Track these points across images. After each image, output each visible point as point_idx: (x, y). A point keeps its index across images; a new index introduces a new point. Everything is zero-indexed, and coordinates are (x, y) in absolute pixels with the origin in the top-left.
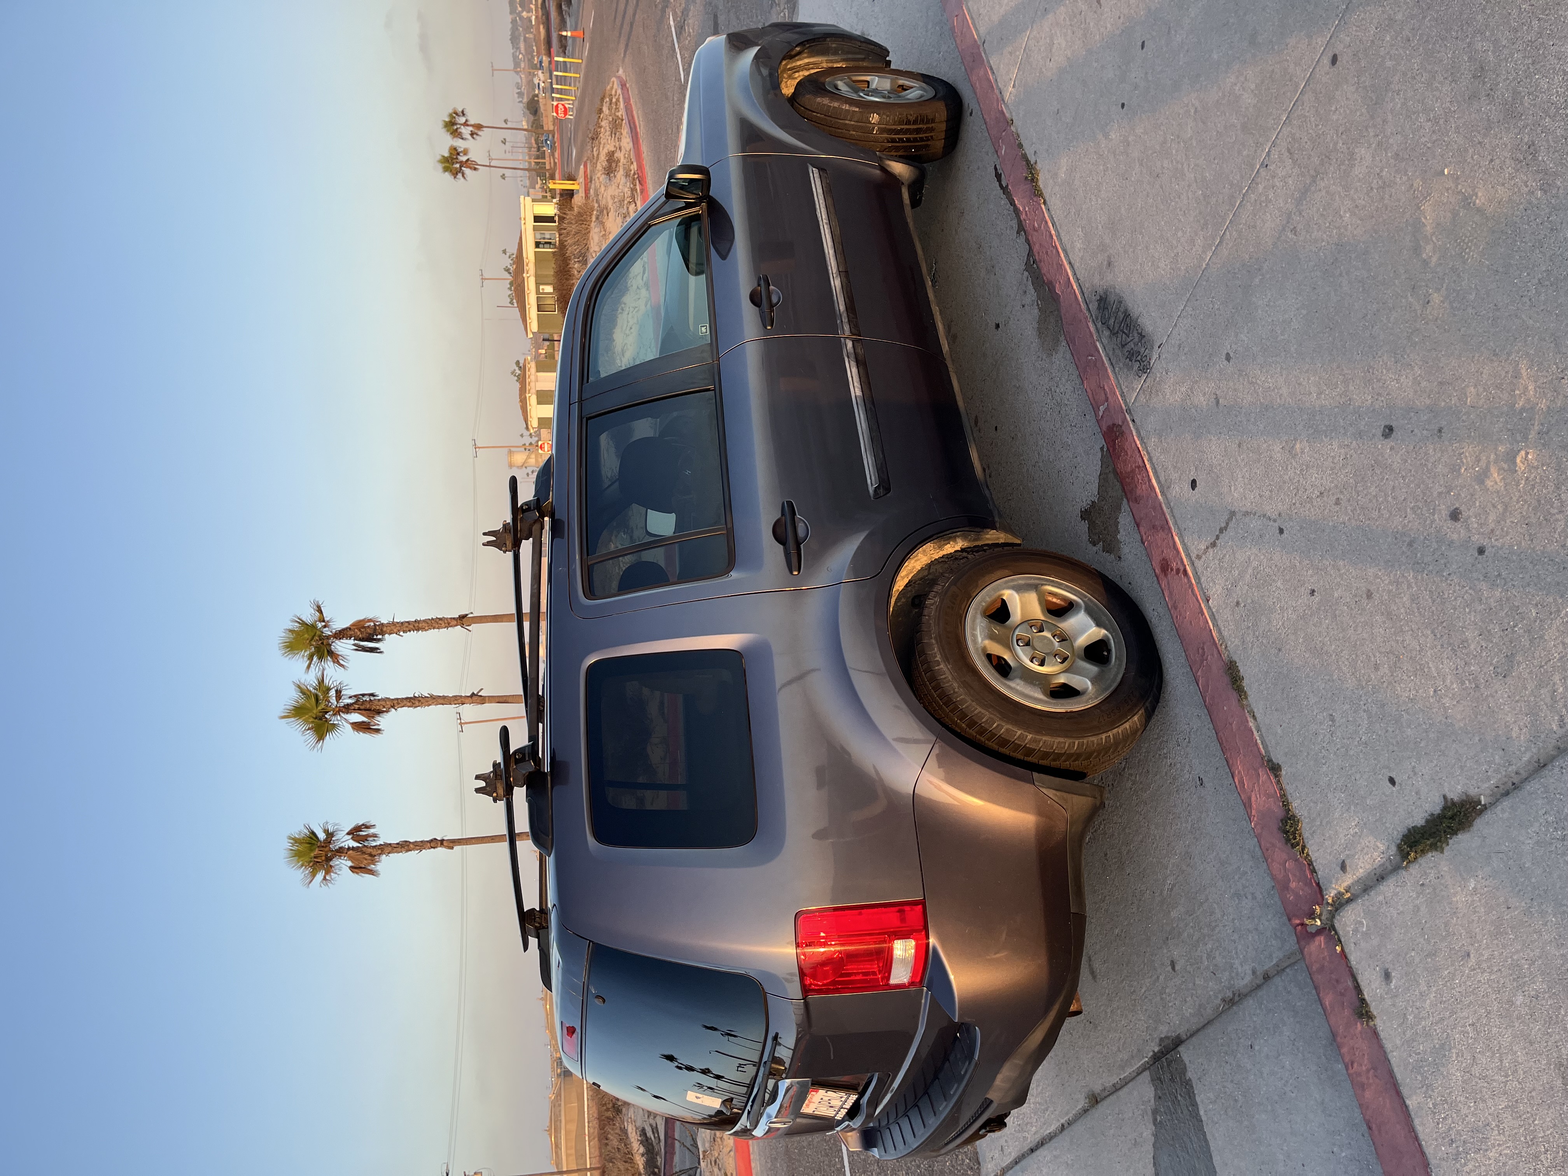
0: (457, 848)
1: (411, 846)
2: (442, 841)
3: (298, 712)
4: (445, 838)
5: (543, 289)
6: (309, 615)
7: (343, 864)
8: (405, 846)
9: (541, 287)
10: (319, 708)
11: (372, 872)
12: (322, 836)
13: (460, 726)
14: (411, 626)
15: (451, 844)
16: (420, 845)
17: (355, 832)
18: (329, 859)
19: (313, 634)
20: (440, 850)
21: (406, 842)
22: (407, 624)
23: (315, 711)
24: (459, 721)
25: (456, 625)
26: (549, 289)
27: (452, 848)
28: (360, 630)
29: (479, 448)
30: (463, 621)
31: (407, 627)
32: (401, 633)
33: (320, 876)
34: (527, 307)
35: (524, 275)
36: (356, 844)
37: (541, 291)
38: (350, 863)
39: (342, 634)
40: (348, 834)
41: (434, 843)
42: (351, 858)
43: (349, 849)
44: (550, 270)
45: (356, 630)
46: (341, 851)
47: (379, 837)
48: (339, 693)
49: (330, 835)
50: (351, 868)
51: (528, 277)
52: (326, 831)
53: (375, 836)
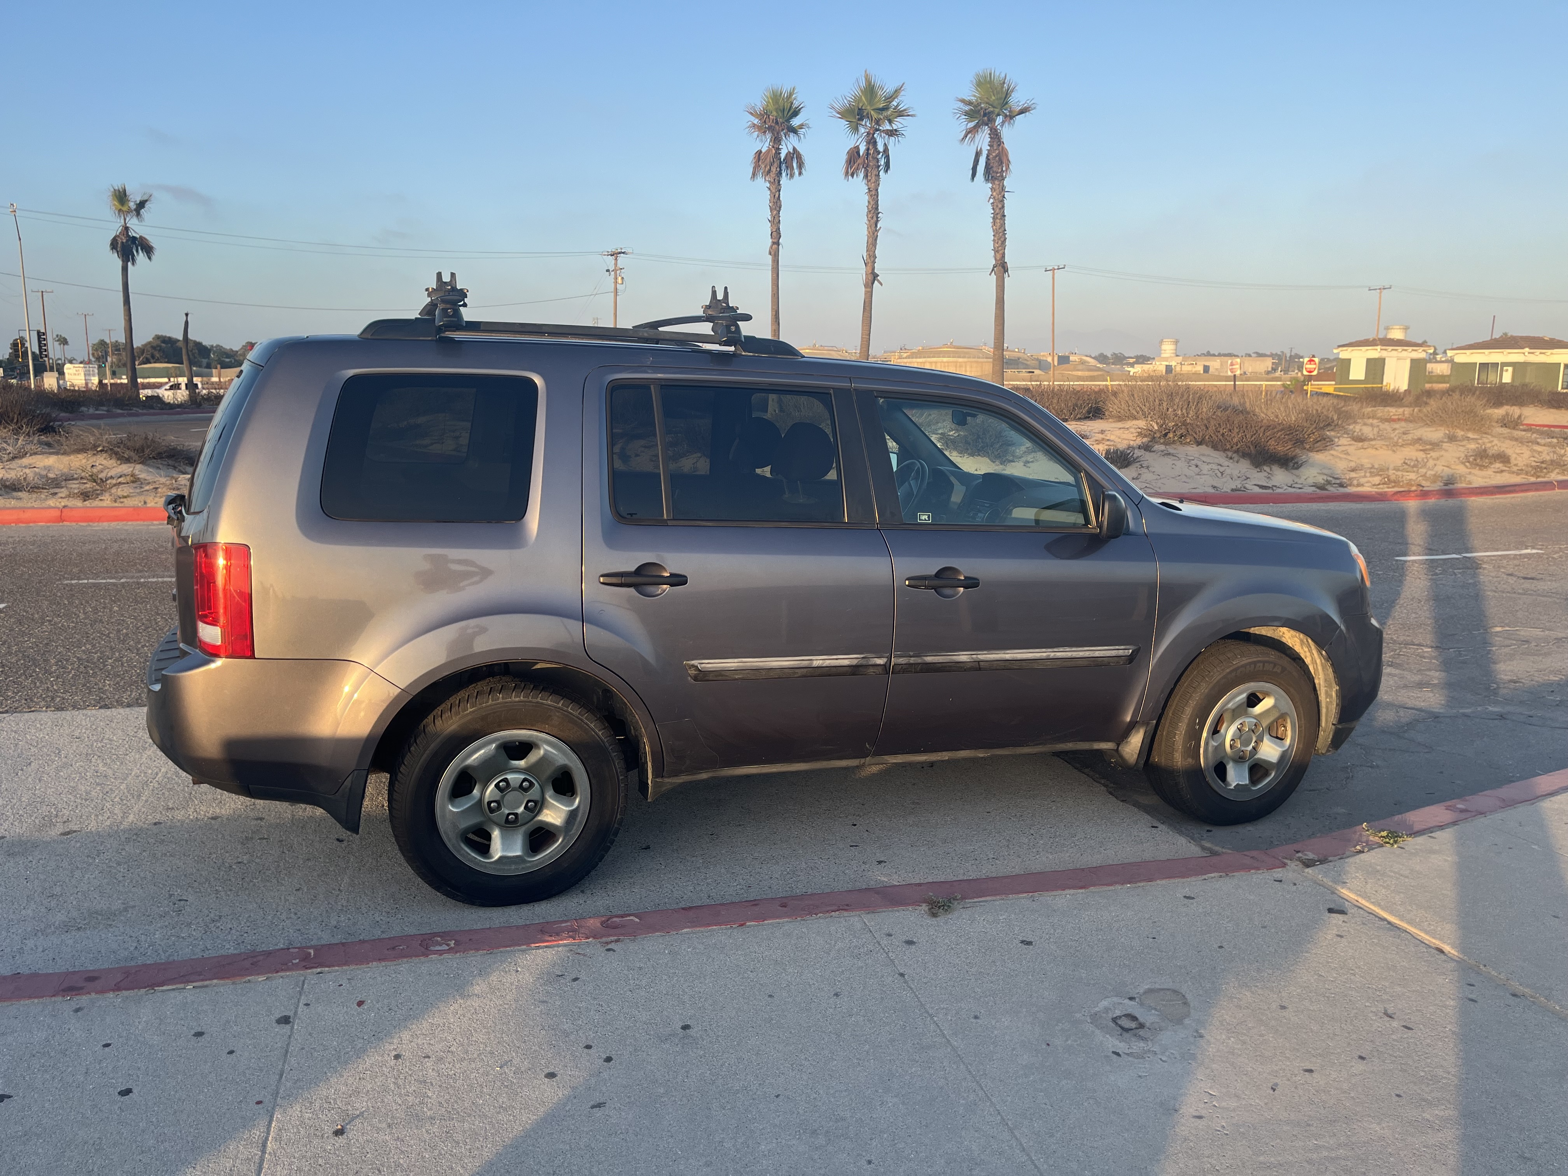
0: (770, 258)
1: (775, 212)
2: (778, 244)
3: (870, 90)
4: (780, 246)
5: (1507, 370)
6: (1017, 99)
7: (764, 144)
8: (776, 205)
9: (1510, 369)
10: (872, 112)
11: (754, 175)
12: (795, 122)
13: (1051, 268)
14: (998, 211)
15: (775, 254)
16: (775, 222)
17: (795, 154)
18: (771, 129)
19: (995, 105)
20: (769, 241)
21: (780, 208)
22: (1000, 206)
23: (868, 108)
24: (1056, 268)
25: (996, 259)
26: (1507, 378)
27: (770, 254)
28: (996, 156)
29: (1381, 293)
30: (1001, 267)
31: (997, 206)
32: (992, 201)
33: (756, 121)
34: (1487, 351)
35: (1527, 350)
36: (783, 156)
37: (1505, 368)
38: (764, 151)
39: (996, 137)
40: (794, 149)
41: (776, 235)
42: (769, 151)
43: (779, 149)
44: (1530, 379)
45: (997, 152)
46: (777, 140)
47: (790, 179)
48: (892, 133)
49: (794, 131)
50: (761, 152)
51: (1524, 353)
52: (801, 126)
53: (792, 176)
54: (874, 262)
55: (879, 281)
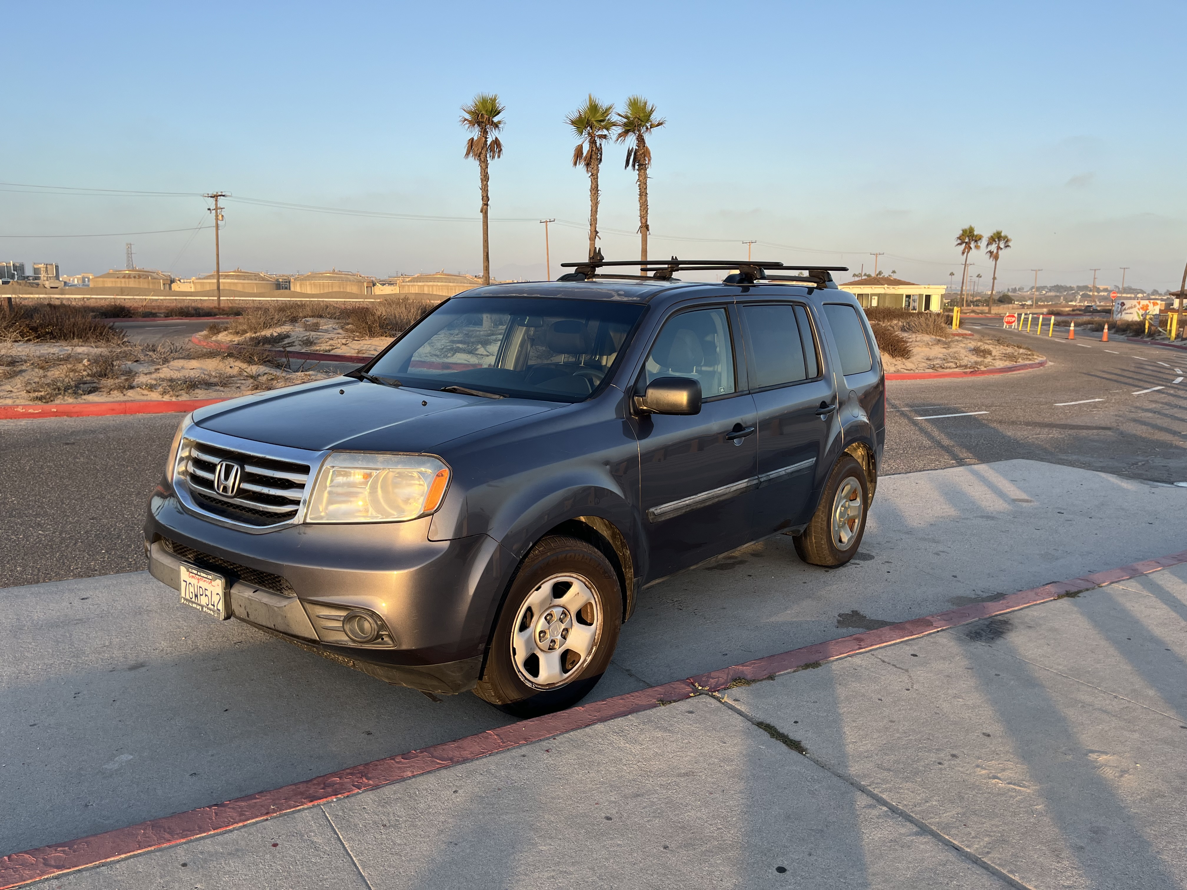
0: (481, 215)
1: (485, 183)
2: (487, 205)
3: (594, 108)
4: (489, 207)
5: (874, 299)
6: (655, 117)
7: (475, 133)
8: (485, 178)
9: (876, 298)
10: (595, 123)
11: (468, 154)
12: (496, 119)
13: (545, 221)
14: (643, 190)
15: (485, 211)
16: (485, 189)
17: (496, 142)
18: (479, 124)
19: (643, 120)
20: (481, 203)
21: (488, 179)
22: (645, 187)
23: (593, 119)
24: (548, 220)
25: (641, 223)
26: (874, 303)
27: (481, 211)
28: (643, 153)
29: (750, 245)
30: (645, 227)
31: (643, 187)
32: (638, 183)
33: (468, 116)
34: (862, 286)
35: (886, 286)
36: (489, 143)
37: (873, 297)
38: (475, 138)
39: (641, 140)
40: (496, 138)
41: (486, 199)
42: (479, 139)
43: (486, 138)
44: (888, 304)
45: (643, 151)
46: (485, 132)
47: (492, 160)
48: (605, 137)
49: (496, 126)
50: (473, 139)
51: (884, 288)
52: (499, 122)
53: (493, 157)
54: (596, 224)
55: (598, 236)
